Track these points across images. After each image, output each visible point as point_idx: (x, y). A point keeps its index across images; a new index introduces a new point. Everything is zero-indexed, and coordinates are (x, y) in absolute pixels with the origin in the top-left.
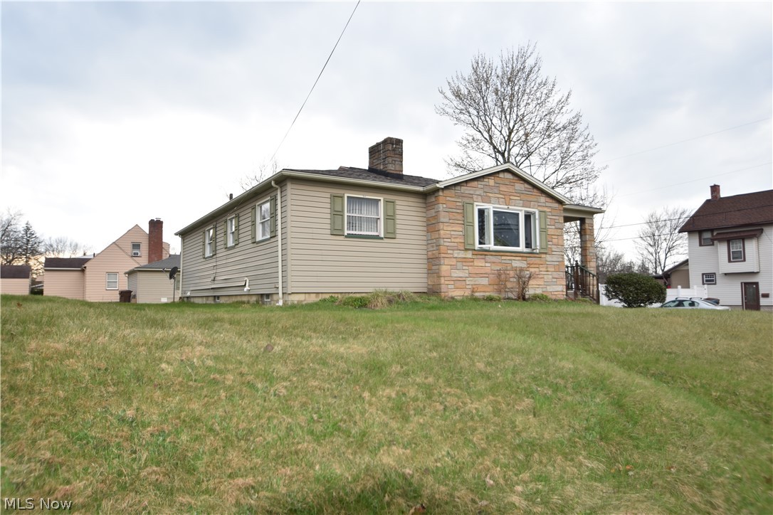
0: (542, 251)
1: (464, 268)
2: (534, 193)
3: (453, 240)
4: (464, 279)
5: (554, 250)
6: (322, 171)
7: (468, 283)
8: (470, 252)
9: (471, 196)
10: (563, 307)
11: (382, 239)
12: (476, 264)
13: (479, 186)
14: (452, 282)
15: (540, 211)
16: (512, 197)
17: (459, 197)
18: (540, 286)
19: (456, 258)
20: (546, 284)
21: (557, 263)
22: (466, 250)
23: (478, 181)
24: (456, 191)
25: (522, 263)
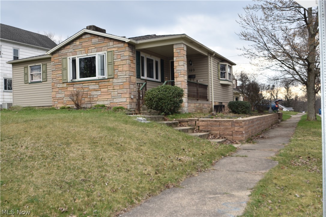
0: (110, 77)
1: (62, 92)
2: (105, 42)
3: (57, 79)
4: (62, 98)
7: (64, 100)
8: (66, 84)
9: (66, 54)
12: (68, 89)
13: (71, 47)
14: (57, 100)
15: (108, 52)
16: (89, 48)
17: (60, 56)
18: (108, 99)
19: (58, 88)
20: (113, 97)
21: (122, 83)
22: (63, 83)
23: (70, 45)
24: (59, 53)
25: (96, 86)
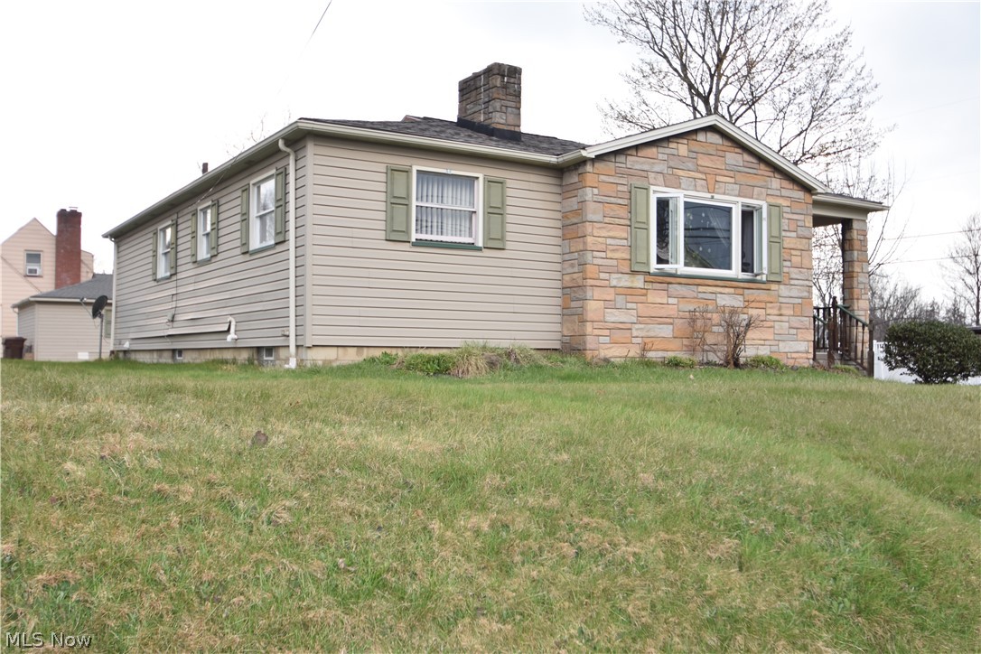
0: (772, 278)
1: (629, 305)
2: (760, 172)
3: (609, 255)
4: (629, 326)
5: (793, 276)
6: (372, 123)
7: (635, 333)
8: (641, 278)
9: (644, 174)
10: (805, 380)
11: (479, 249)
12: (650, 298)
13: (660, 156)
14: (607, 332)
15: (770, 205)
16: (719, 178)
17: (622, 175)
18: (767, 342)
19: (615, 287)
20: (777, 337)
21: (800, 301)
22: (634, 273)
23: (658, 146)
24: (617, 165)
25: (735, 298)
